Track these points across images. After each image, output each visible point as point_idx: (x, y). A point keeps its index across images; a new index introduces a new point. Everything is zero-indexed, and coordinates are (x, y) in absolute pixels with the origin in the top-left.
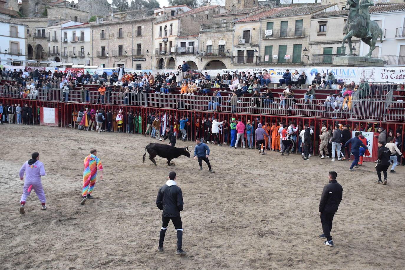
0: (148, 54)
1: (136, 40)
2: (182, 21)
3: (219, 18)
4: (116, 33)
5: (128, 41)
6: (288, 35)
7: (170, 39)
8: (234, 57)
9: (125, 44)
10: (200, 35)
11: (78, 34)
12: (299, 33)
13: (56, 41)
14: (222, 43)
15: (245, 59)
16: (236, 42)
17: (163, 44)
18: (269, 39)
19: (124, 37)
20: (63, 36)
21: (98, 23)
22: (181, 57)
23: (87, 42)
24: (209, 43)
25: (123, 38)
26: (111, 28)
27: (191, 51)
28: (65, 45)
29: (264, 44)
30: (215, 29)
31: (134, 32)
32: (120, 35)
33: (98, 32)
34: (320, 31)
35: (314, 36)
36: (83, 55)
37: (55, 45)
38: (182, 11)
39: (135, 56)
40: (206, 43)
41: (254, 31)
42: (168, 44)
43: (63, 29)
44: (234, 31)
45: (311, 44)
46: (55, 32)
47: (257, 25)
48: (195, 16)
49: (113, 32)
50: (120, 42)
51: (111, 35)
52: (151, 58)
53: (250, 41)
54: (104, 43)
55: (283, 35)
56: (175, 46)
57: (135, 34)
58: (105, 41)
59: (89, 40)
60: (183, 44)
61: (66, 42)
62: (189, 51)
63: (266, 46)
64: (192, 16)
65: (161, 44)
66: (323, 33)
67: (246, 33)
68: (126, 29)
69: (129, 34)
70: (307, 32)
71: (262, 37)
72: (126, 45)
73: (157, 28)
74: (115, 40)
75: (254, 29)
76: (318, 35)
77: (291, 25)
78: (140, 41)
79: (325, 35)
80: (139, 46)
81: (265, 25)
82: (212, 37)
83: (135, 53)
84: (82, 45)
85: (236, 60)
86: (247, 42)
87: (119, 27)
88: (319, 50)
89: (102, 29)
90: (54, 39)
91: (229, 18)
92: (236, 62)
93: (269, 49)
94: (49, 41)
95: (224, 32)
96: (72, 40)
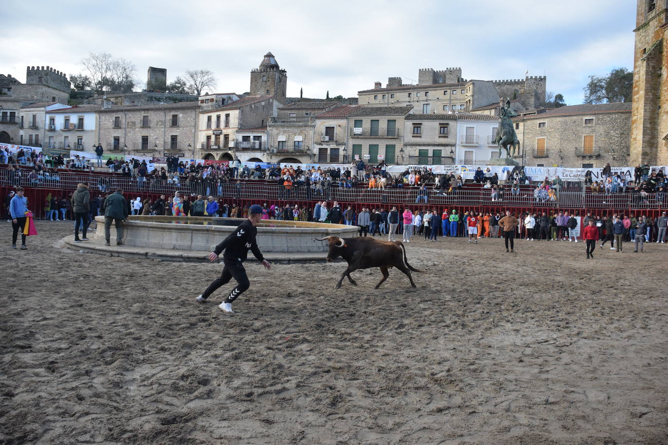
0: (190, 148)
1: (169, 131)
2: (242, 112)
3: (286, 111)
4: (139, 121)
5: (158, 131)
6: (379, 134)
7: (225, 132)
8: (315, 155)
9: (152, 135)
10: (268, 128)
11: (74, 119)
12: (392, 133)
13: (34, 127)
14: (299, 138)
15: (328, 157)
16: (317, 138)
17: (213, 138)
18: (358, 138)
19: (151, 126)
20: (48, 121)
21: (105, 107)
22: (242, 153)
23: (88, 131)
24: (282, 138)
25: (149, 127)
26: (130, 115)
27: (257, 146)
28: (50, 134)
29: (352, 142)
30: (282, 124)
31: (167, 121)
32: (145, 124)
33: (109, 120)
34: (414, 133)
35: (409, 138)
36: (81, 148)
37: (34, 133)
38: (232, 100)
39: (168, 150)
40: (277, 139)
41: (339, 128)
42: (222, 138)
43: (47, 112)
44: (314, 126)
45: (406, 145)
46: (34, 117)
47: (343, 122)
48: (253, 106)
49: (133, 120)
50: (145, 133)
51: (131, 124)
52: (193, 154)
53: (335, 138)
54: (118, 133)
55: (373, 133)
56: (234, 140)
57: (169, 124)
58: (120, 130)
59: (94, 128)
60: (246, 139)
61: (52, 129)
62: (255, 146)
63: (353, 145)
64: (251, 107)
65: (209, 138)
66: (418, 135)
67: (330, 131)
68: (154, 117)
69: (160, 123)
70: (401, 133)
71: (349, 135)
72: (154, 136)
73: (203, 118)
74: (137, 129)
75: (339, 126)
76: (413, 137)
77: (383, 125)
78: (175, 132)
79: (421, 137)
80: (174, 138)
81: (352, 123)
82: (285, 132)
83: (169, 147)
84: (79, 134)
85: (316, 159)
86: (331, 139)
87: (143, 114)
88: (415, 151)
89: (115, 115)
90: (32, 125)
91: (301, 112)
92: (317, 161)
93: (357, 149)
94: (22, 127)
95: (301, 126)
96: (62, 128)
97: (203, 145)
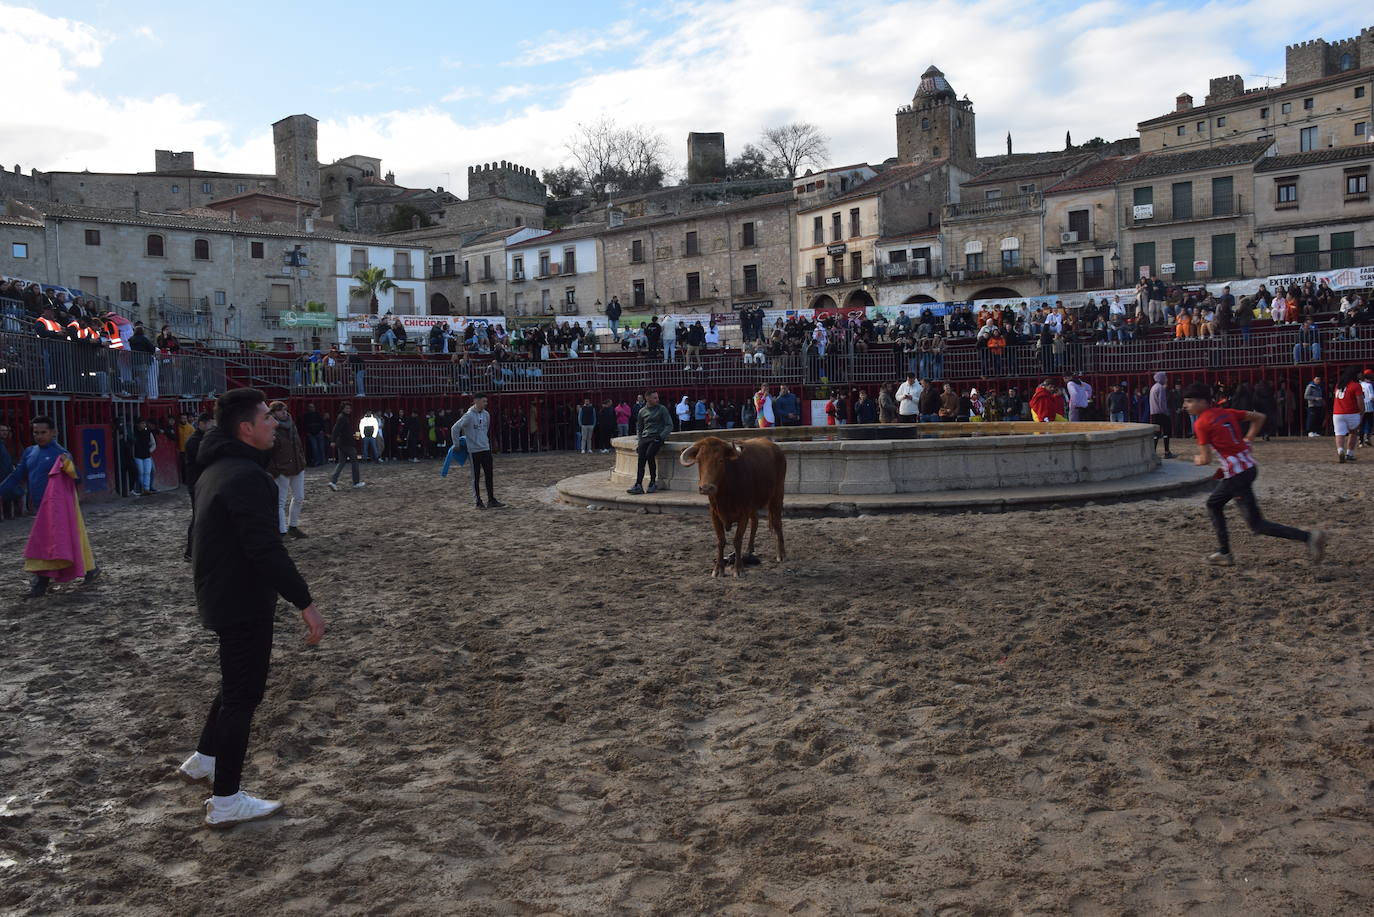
0: (783, 288)
1: (739, 257)
2: (885, 200)
3: (979, 188)
4: (678, 244)
5: (717, 261)
6: (1194, 214)
7: (852, 246)
8: (1048, 276)
9: (706, 268)
10: (943, 230)
11: (557, 256)
12: (1225, 205)
13: (488, 278)
14: (1010, 243)
15: (1080, 277)
16: (1052, 240)
17: (829, 263)
18: (1144, 227)
19: (703, 251)
20: (511, 266)
21: (612, 225)
22: (891, 289)
23: (584, 275)
24: (974, 247)
25: (700, 254)
26: (660, 234)
27: (922, 270)
28: (516, 289)
29: (1130, 239)
30: (973, 216)
31: (733, 238)
32: (692, 248)
33: (621, 250)
34: (1279, 201)
35: (1267, 214)
36: (574, 309)
37: (488, 290)
38: (862, 178)
39: (741, 296)
40: (964, 249)
41: (1099, 210)
42: (847, 260)
43: (509, 248)
44: (1042, 214)
45: (1260, 231)
46: (487, 259)
47: (1107, 197)
48: (907, 186)
49: (667, 243)
50: (692, 266)
51: (663, 251)
52: (791, 299)
53: (1091, 235)
54: (641, 273)
55: (1181, 212)
56: (872, 262)
57: (737, 243)
58: (643, 266)
59: (594, 269)
60: (899, 257)
61: (519, 280)
62: (916, 271)
63: (1136, 246)
64: (903, 188)
65: (820, 263)
66: (1290, 204)
67: (1078, 219)
68: (707, 233)
69: (720, 243)
70: (1248, 203)
71: (1124, 224)
72: (711, 270)
73: (806, 224)
74: (676, 261)
75: (1099, 206)
76: (1277, 210)
77: (1202, 191)
78: (752, 258)
79: (1297, 207)
80: (750, 271)
81: (1128, 197)
82: (979, 233)
83: (741, 289)
84: (568, 282)
85: (1053, 284)
86: (1083, 236)
87: (686, 229)
88: (1285, 244)
89: (632, 238)
90: (483, 276)
91: (1010, 185)
92: (1055, 289)
93: (1144, 253)
94: (467, 282)
95: (1014, 217)
96: (537, 275)
97: (809, 279)
